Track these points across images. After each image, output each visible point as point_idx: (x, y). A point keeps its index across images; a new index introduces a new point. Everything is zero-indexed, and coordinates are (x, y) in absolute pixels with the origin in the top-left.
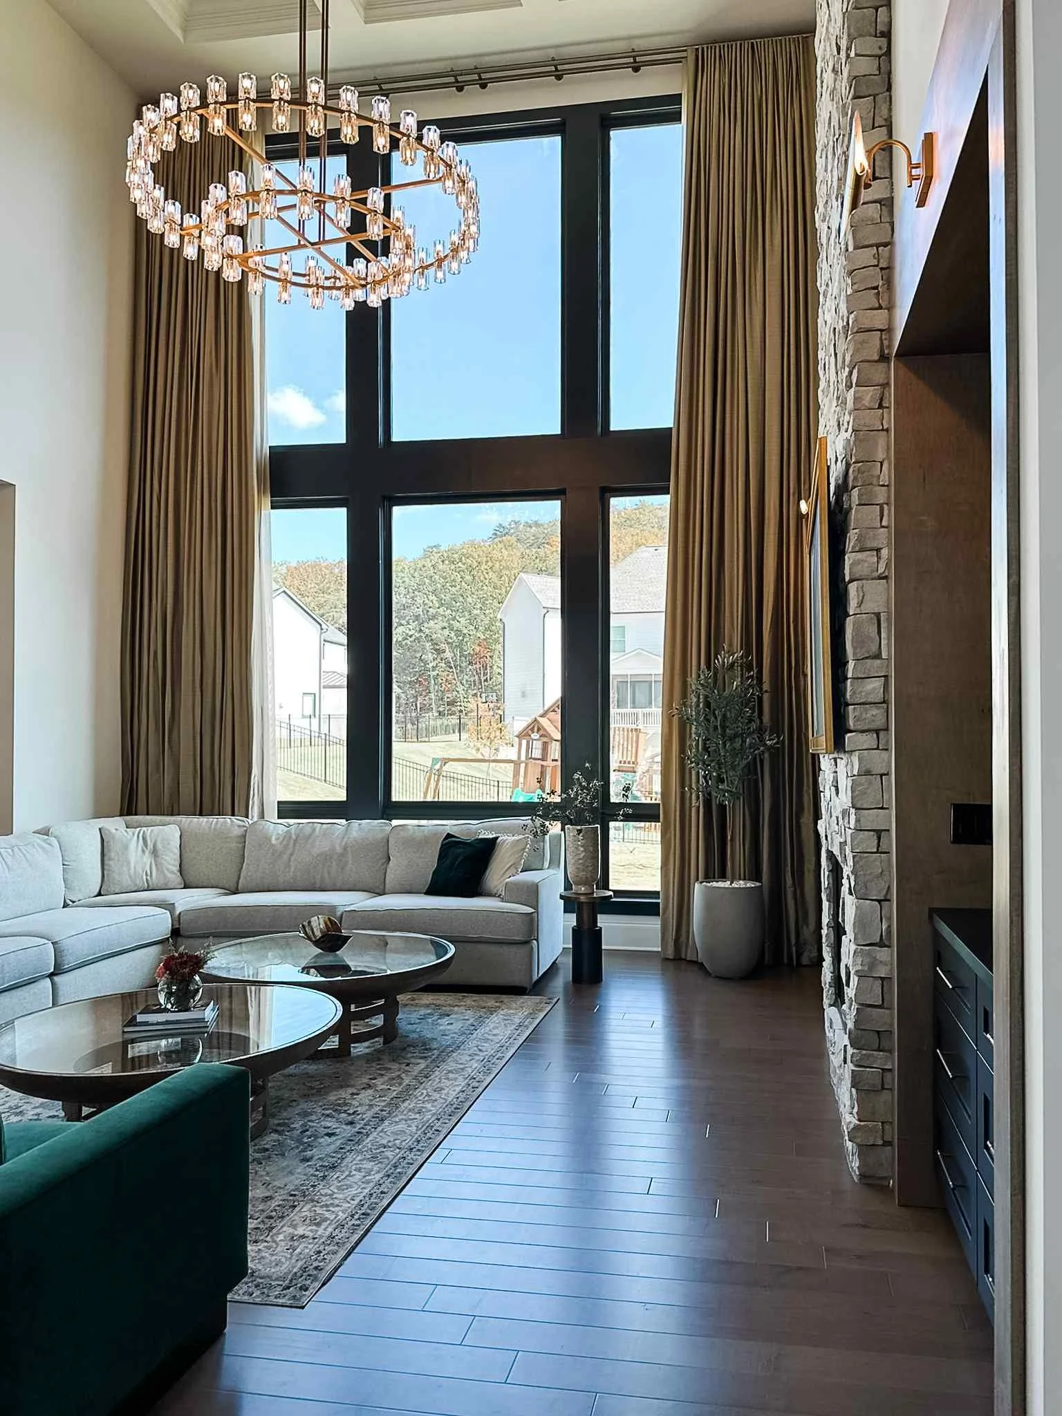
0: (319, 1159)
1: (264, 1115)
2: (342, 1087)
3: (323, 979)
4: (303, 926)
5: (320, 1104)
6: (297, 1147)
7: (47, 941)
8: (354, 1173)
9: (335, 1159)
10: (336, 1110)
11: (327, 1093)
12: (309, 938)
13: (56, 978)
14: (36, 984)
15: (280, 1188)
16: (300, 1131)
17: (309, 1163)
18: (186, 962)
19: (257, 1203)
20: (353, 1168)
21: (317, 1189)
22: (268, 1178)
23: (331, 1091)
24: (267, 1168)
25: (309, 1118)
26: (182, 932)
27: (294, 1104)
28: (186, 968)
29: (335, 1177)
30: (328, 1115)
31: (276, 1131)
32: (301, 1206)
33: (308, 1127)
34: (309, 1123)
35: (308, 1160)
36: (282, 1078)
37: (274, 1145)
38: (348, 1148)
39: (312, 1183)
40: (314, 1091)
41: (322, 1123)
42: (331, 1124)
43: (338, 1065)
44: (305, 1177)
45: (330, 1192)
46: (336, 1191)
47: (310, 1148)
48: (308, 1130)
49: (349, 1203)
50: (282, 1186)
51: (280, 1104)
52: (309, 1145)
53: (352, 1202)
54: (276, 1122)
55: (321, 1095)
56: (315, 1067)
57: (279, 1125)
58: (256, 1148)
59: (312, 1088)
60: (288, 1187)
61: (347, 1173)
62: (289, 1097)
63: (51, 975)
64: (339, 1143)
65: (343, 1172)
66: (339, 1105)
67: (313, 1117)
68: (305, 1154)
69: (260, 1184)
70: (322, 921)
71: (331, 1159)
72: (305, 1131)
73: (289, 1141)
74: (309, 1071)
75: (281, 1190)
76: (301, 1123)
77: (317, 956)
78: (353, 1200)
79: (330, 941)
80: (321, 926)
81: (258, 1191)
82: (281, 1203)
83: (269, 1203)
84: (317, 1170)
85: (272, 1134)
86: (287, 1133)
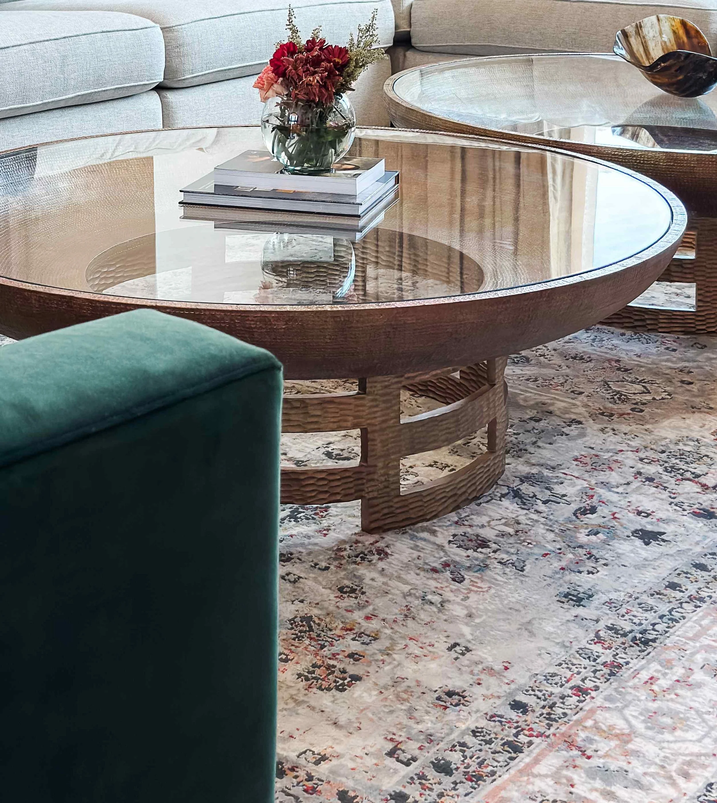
0: (610, 602)
1: (491, 446)
2: (694, 409)
3: (658, 149)
4: (625, 34)
5: (635, 443)
6: (560, 553)
7: (151, 24)
8: (698, 676)
9: (651, 616)
10: (673, 469)
11: (655, 419)
12: (637, 63)
13: (170, 96)
14: (130, 101)
15: (490, 671)
16: (574, 506)
17: (580, 611)
18: (316, 62)
19: (421, 705)
20: (699, 658)
21: (587, 705)
22: (466, 630)
23: (666, 417)
24: (473, 597)
25: (602, 477)
26: (414, 41)
27: (573, 430)
28: (314, 73)
29: (644, 675)
30: (650, 480)
31: (517, 494)
32: (535, 749)
33: (595, 501)
34: (601, 491)
35: (579, 601)
36: (557, 360)
37: (503, 535)
38: (691, 589)
39: (576, 681)
40: (626, 408)
41: (633, 498)
42: (657, 503)
43: (691, 353)
44: (563, 655)
45: (621, 725)
46: (640, 727)
47: (590, 564)
48: (593, 510)
49: (674, 784)
50: (498, 667)
51: (542, 424)
52: (590, 556)
53: (681, 781)
54: (525, 469)
55: (642, 421)
56: (636, 347)
57: (526, 479)
58: (461, 530)
59: (623, 398)
60: (510, 675)
61: (679, 672)
62: (566, 411)
63: (160, 88)
64: (669, 564)
65: (668, 665)
66: (682, 456)
67: (614, 477)
68: (575, 578)
69: (442, 646)
70: (666, 28)
71: (640, 615)
72: (584, 512)
73: (541, 530)
74: (623, 355)
75: (493, 681)
76: (581, 484)
77: (654, 103)
78: (686, 776)
79: (680, 69)
80: (665, 38)
81: (433, 666)
82: (483, 723)
83: (451, 714)
84: (598, 639)
85: (506, 502)
86: (542, 507)
